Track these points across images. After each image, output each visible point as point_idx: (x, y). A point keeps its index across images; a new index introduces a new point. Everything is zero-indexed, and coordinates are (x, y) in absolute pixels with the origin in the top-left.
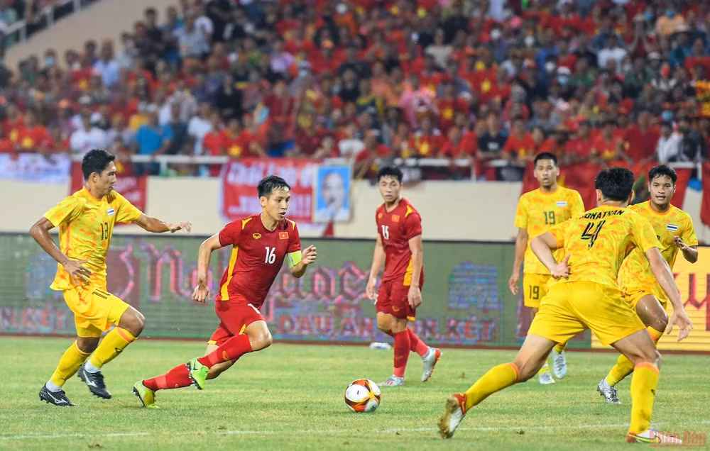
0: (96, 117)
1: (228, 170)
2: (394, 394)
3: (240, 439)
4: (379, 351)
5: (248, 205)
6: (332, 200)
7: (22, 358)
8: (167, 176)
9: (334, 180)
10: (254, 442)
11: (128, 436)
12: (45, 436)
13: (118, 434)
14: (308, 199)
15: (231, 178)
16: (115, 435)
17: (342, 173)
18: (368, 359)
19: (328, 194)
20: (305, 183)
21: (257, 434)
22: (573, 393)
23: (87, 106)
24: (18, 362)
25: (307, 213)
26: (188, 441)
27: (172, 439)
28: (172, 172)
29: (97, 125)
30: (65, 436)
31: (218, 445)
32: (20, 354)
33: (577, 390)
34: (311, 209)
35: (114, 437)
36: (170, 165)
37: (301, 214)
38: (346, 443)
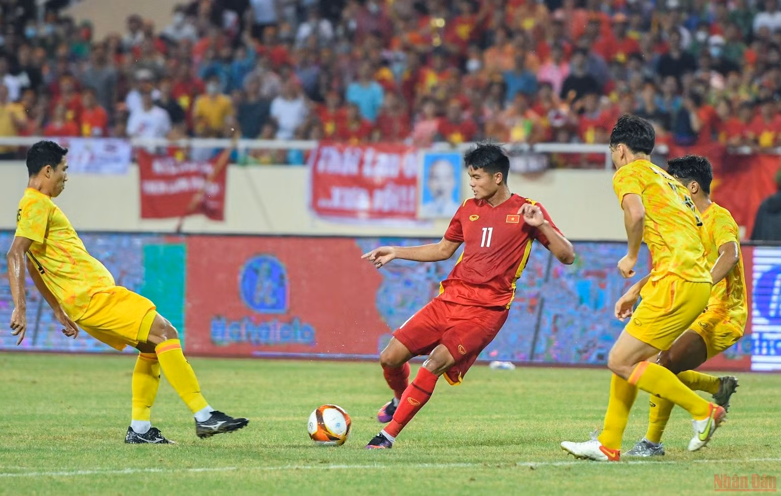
0: (156, 94)
1: (318, 157)
2: (524, 422)
3: (346, 475)
4: (500, 371)
5: (342, 198)
6: (440, 193)
7: (79, 379)
8: (245, 164)
9: (443, 169)
10: (363, 478)
11: (214, 472)
12: (114, 471)
13: (202, 469)
14: (412, 191)
15: (321, 166)
16: (198, 470)
17: (452, 160)
18: (489, 380)
19: (435, 185)
20: (408, 173)
21: (366, 469)
22: (734, 421)
23: (146, 81)
24: (75, 384)
25: (411, 208)
26: (285, 477)
27: (266, 474)
28: (251, 159)
29: (158, 103)
30: (139, 471)
31: (320, 482)
32: (76, 375)
33: (739, 418)
34: (416, 204)
35: (196, 473)
36: (248, 151)
37: (404, 209)
38: (472, 479)
